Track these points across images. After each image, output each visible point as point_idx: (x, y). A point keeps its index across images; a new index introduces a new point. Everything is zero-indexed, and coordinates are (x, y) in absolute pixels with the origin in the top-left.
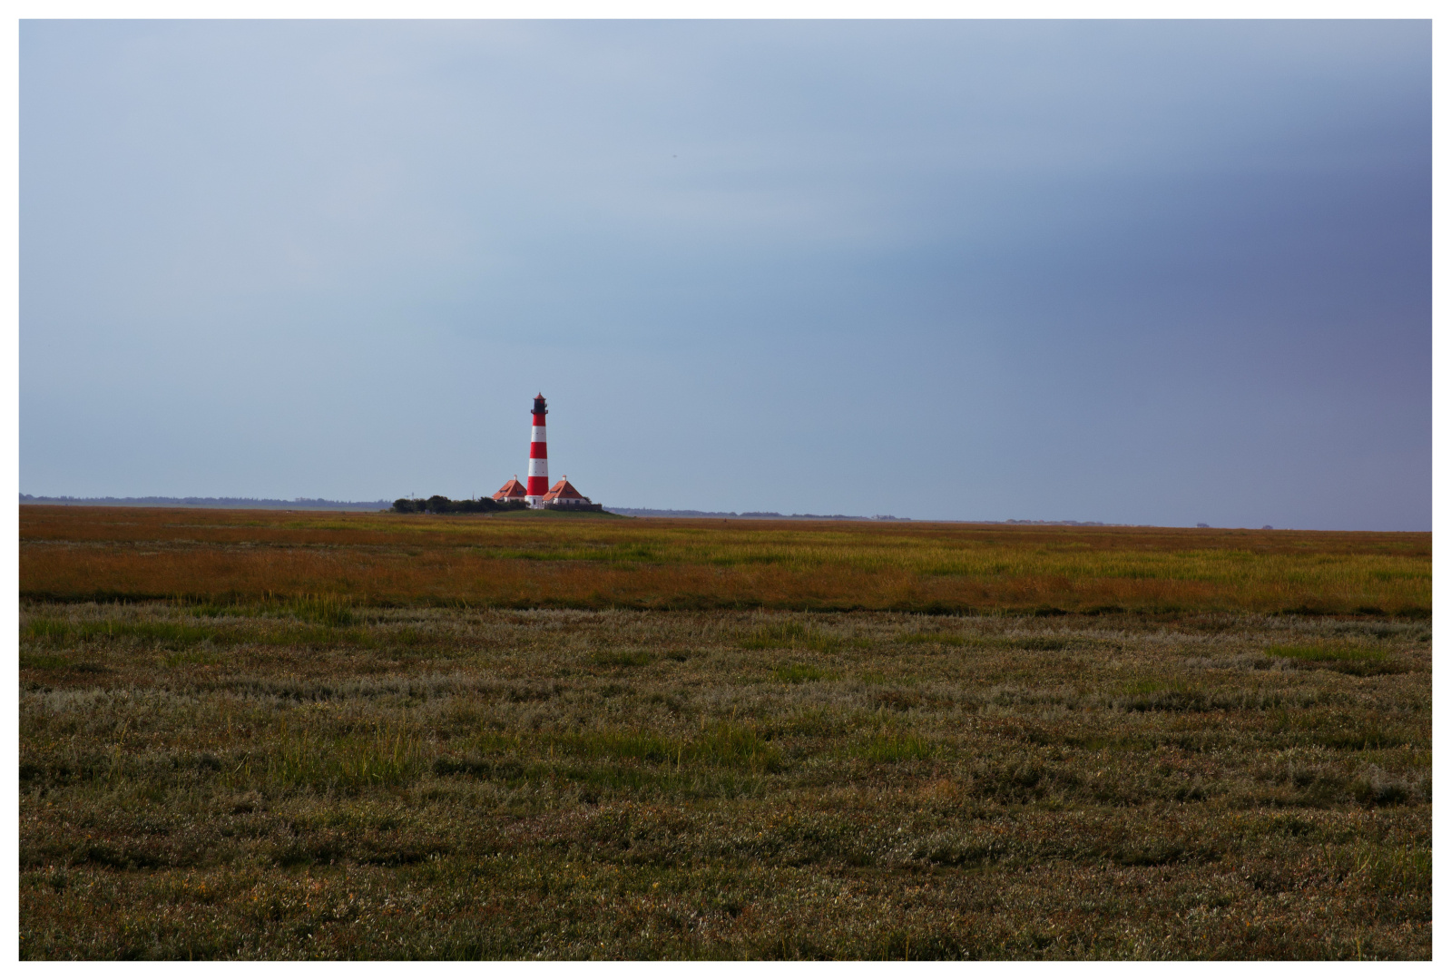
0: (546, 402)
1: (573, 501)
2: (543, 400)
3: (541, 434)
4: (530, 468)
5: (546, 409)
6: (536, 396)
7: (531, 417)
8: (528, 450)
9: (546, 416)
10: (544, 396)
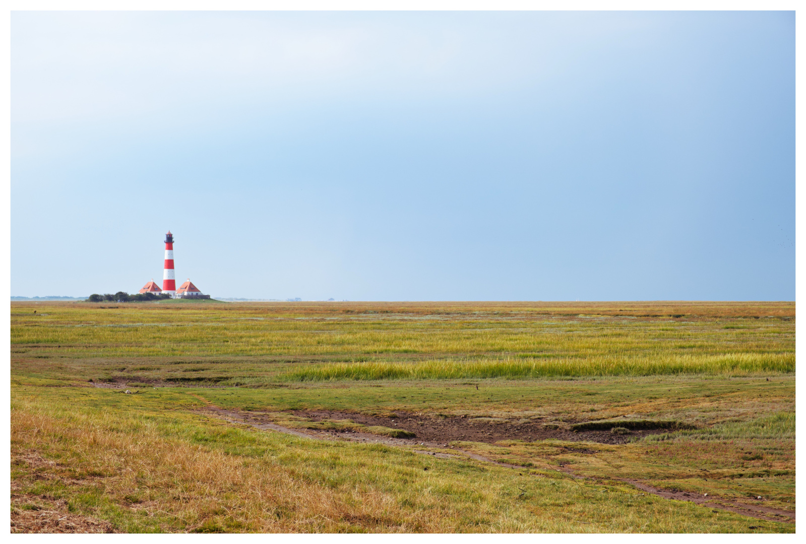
0: (173, 236)
1: (194, 293)
2: (171, 235)
3: (172, 255)
4: (166, 275)
5: (173, 240)
6: (167, 233)
7: (165, 245)
8: (163, 264)
9: (173, 244)
10: (172, 233)
